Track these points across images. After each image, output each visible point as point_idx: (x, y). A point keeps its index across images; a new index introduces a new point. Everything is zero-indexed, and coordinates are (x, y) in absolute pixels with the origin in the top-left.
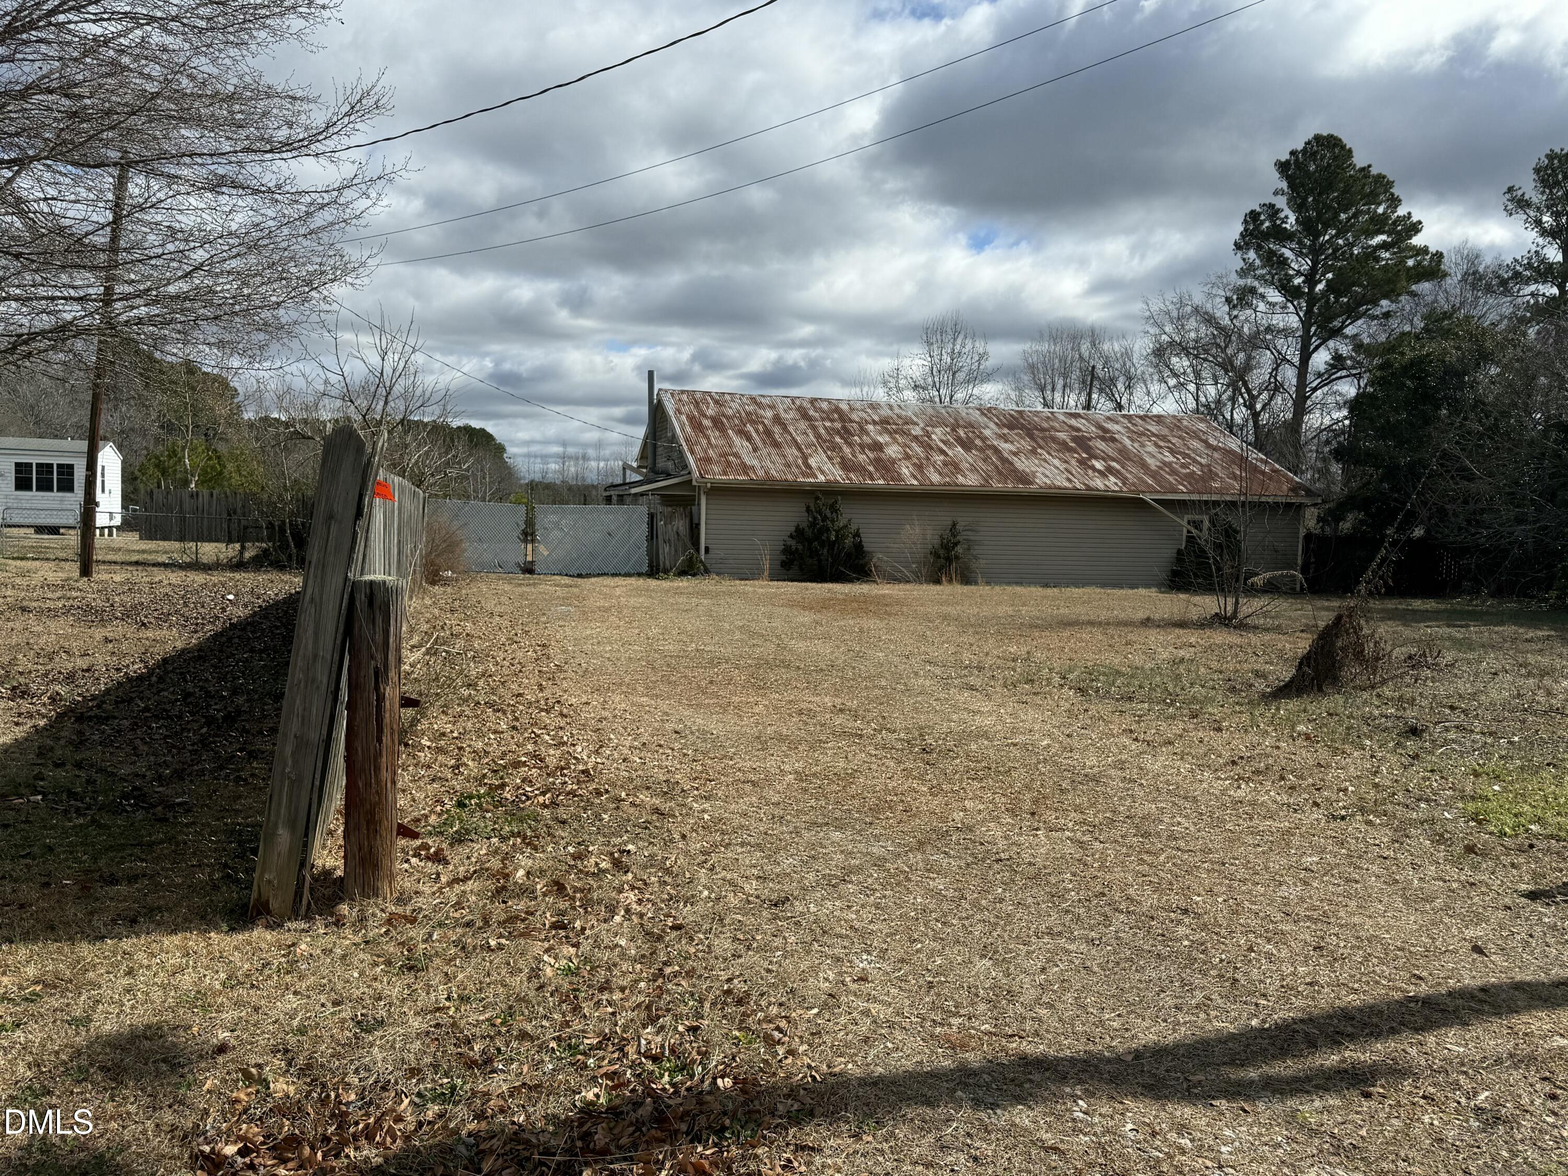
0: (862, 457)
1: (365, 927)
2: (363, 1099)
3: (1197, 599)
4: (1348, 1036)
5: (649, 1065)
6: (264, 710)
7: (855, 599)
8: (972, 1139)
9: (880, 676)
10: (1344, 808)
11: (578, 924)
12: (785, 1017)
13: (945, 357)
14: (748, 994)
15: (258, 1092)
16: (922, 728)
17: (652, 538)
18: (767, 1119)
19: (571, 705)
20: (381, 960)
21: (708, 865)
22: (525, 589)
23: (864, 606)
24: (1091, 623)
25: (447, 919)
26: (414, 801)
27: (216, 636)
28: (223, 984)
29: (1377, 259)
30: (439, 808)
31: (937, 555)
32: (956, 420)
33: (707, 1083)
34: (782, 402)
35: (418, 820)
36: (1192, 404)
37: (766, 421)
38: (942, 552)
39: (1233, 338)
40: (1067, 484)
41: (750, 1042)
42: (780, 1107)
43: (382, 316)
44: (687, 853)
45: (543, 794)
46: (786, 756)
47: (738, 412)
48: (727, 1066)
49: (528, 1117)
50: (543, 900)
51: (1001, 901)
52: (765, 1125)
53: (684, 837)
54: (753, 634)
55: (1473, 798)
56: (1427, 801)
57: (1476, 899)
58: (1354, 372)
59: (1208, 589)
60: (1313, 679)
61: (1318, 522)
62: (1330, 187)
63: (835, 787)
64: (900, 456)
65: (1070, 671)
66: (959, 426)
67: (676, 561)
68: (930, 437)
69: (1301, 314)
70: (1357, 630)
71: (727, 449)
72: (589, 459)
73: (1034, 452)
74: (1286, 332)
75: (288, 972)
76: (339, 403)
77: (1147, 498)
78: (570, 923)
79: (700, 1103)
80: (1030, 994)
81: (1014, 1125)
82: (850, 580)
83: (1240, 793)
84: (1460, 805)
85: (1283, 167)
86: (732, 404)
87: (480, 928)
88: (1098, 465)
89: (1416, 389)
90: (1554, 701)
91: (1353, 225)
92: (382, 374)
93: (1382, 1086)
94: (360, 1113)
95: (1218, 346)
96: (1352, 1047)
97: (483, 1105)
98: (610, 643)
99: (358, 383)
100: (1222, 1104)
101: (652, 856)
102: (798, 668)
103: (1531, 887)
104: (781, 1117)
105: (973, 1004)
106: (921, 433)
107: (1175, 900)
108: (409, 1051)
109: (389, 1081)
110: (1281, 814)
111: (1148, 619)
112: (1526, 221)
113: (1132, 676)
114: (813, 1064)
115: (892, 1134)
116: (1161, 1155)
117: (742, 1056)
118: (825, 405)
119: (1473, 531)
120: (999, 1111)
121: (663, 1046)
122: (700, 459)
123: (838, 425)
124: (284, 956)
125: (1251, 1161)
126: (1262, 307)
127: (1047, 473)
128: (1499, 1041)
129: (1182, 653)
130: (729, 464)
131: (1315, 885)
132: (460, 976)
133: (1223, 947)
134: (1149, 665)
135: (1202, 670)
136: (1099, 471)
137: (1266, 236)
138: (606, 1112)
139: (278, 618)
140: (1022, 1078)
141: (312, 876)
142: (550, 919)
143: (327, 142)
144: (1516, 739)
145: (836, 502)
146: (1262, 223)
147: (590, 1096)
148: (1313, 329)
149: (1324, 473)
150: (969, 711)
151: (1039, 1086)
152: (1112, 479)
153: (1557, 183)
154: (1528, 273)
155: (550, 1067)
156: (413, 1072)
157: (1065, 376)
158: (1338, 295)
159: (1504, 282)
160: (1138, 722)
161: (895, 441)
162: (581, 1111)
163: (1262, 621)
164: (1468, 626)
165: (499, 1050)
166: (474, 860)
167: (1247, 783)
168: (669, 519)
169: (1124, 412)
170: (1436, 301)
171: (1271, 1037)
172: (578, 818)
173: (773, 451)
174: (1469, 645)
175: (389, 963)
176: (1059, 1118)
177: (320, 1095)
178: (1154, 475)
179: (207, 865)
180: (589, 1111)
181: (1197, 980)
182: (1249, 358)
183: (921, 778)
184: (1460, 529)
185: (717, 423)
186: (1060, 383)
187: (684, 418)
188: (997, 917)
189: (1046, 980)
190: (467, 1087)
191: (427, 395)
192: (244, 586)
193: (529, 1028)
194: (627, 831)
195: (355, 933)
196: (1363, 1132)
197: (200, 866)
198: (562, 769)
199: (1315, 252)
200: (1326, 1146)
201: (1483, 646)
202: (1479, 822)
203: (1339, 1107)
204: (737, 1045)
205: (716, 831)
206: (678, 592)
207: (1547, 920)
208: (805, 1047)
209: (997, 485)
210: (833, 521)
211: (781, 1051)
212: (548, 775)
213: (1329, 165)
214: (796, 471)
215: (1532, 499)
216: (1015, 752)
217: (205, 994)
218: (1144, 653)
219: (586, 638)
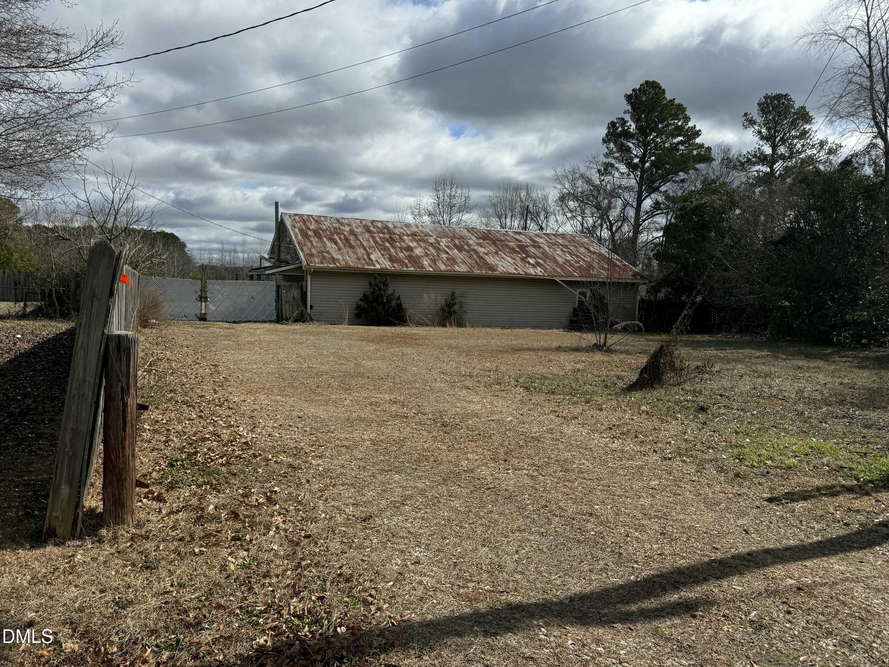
0: (401, 255)
1: (118, 542)
2: (122, 650)
3: (585, 335)
4: (682, 583)
5: (296, 621)
6: (44, 408)
7: (398, 336)
8: (484, 655)
9: (415, 381)
10: (670, 453)
11: (248, 537)
12: (374, 588)
13: (446, 198)
14: (352, 575)
15: (55, 649)
16: (441, 412)
17: (278, 300)
18: (367, 650)
19: (234, 402)
20: (129, 563)
21: (323, 498)
22: (200, 330)
23: (404, 340)
24: (530, 349)
25: (167, 536)
26: (142, 463)
27: (11, 361)
28: (29, 583)
29: (678, 150)
30: (158, 467)
31: (443, 311)
32: (454, 234)
33: (331, 630)
34: (355, 222)
35: (146, 475)
36: (579, 228)
37: (345, 233)
38: (447, 309)
39: (601, 192)
40: (515, 271)
41: (355, 604)
42: (375, 642)
43: (113, 167)
44: (310, 491)
45: (222, 457)
46: (365, 430)
47: (329, 227)
48: (342, 619)
49: (225, 656)
50: (226, 523)
51: (491, 512)
52: (367, 653)
53: (308, 481)
54: (340, 357)
55: (737, 447)
56: (713, 448)
57: (742, 503)
58: (665, 211)
59: (591, 329)
60: (648, 380)
61: (647, 293)
62: (653, 109)
63: (394, 448)
64: (422, 254)
65: (520, 377)
66: (455, 238)
67: (293, 313)
68: (439, 244)
69: (638, 179)
70: (671, 354)
71: (323, 249)
72: (237, 252)
73: (496, 253)
74: (628, 189)
75: (70, 574)
76: (86, 219)
77: (558, 279)
78: (243, 537)
79: (329, 643)
80: (511, 566)
81: (507, 645)
82: (395, 325)
83: (615, 445)
84: (730, 450)
85: (629, 98)
86: (325, 223)
87: (188, 542)
88: (531, 261)
89: (698, 221)
90: (772, 391)
91: (665, 131)
92: (113, 202)
93: (702, 611)
94: (121, 659)
95: (594, 196)
96: (684, 590)
97: (197, 650)
98: (256, 364)
99: (98, 207)
100: (619, 626)
101: (290, 494)
102: (368, 377)
103: (769, 496)
104: (375, 648)
105: (480, 574)
106: (434, 241)
107: (585, 508)
108: (149, 619)
109: (138, 638)
110: (637, 457)
111: (560, 347)
112: (753, 132)
113: (554, 380)
114: (392, 616)
115: (440, 655)
116: (588, 658)
117: (351, 613)
118: (379, 225)
119: (727, 298)
120: (498, 637)
121: (303, 609)
122: (307, 255)
123: (387, 236)
124: (67, 563)
125: (636, 658)
126: (617, 174)
127: (504, 265)
128: (760, 583)
129: (578, 366)
130: (324, 257)
131: (658, 497)
132: (178, 572)
133: (612, 535)
134: (562, 373)
135: (590, 375)
136: (532, 264)
137: (620, 135)
138: (271, 651)
139: (50, 349)
140: (510, 617)
141: (83, 513)
142: (230, 535)
143: (82, 63)
144: (755, 412)
145: (387, 280)
146: (617, 128)
147: (262, 641)
148: (644, 188)
149: (648, 265)
150: (467, 401)
151: (519, 621)
152: (539, 269)
153: (769, 112)
154: (754, 160)
155: (237, 625)
156: (153, 632)
157: (512, 211)
158: (658, 169)
159: (742, 164)
160: (558, 406)
161: (420, 245)
162: (257, 650)
163: (618, 348)
164: (726, 350)
165: (205, 616)
166: (181, 499)
167: (618, 440)
168: (289, 289)
169: (544, 232)
170: (707, 173)
171: (641, 586)
172: (244, 472)
173: (350, 250)
174: (728, 361)
175: (133, 565)
176: (532, 639)
177: (95, 649)
178: (561, 267)
179: (15, 507)
180: (261, 650)
181: (600, 554)
182: (610, 203)
183: (442, 441)
184: (721, 297)
185: (317, 233)
186: (510, 214)
187: (297, 230)
188: (490, 522)
189: (519, 558)
190: (187, 639)
191: (140, 215)
192: (27, 329)
193: (222, 602)
194: (274, 479)
195: (111, 546)
196: (693, 638)
197: (9, 507)
198: (232, 441)
199: (646, 145)
200: (675, 647)
201: (735, 361)
202: (741, 460)
203: (680, 624)
204: (347, 606)
205: (327, 477)
206: (295, 332)
207: (778, 513)
208: (387, 605)
209: (477, 272)
210: (385, 291)
211: (373, 608)
212: (224, 445)
213: (653, 98)
214: (362, 261)
215: (758, 281)
216: (493, 424)
217: (18, 589)
218: (558, 366)
219: (241, 360)
